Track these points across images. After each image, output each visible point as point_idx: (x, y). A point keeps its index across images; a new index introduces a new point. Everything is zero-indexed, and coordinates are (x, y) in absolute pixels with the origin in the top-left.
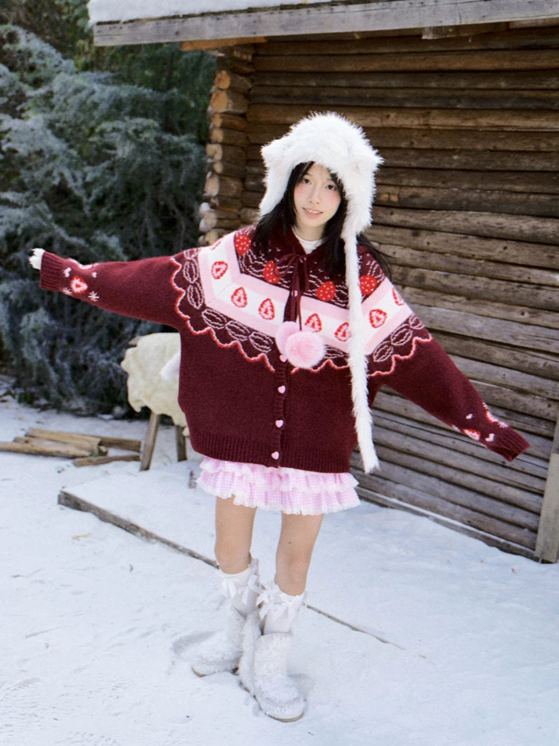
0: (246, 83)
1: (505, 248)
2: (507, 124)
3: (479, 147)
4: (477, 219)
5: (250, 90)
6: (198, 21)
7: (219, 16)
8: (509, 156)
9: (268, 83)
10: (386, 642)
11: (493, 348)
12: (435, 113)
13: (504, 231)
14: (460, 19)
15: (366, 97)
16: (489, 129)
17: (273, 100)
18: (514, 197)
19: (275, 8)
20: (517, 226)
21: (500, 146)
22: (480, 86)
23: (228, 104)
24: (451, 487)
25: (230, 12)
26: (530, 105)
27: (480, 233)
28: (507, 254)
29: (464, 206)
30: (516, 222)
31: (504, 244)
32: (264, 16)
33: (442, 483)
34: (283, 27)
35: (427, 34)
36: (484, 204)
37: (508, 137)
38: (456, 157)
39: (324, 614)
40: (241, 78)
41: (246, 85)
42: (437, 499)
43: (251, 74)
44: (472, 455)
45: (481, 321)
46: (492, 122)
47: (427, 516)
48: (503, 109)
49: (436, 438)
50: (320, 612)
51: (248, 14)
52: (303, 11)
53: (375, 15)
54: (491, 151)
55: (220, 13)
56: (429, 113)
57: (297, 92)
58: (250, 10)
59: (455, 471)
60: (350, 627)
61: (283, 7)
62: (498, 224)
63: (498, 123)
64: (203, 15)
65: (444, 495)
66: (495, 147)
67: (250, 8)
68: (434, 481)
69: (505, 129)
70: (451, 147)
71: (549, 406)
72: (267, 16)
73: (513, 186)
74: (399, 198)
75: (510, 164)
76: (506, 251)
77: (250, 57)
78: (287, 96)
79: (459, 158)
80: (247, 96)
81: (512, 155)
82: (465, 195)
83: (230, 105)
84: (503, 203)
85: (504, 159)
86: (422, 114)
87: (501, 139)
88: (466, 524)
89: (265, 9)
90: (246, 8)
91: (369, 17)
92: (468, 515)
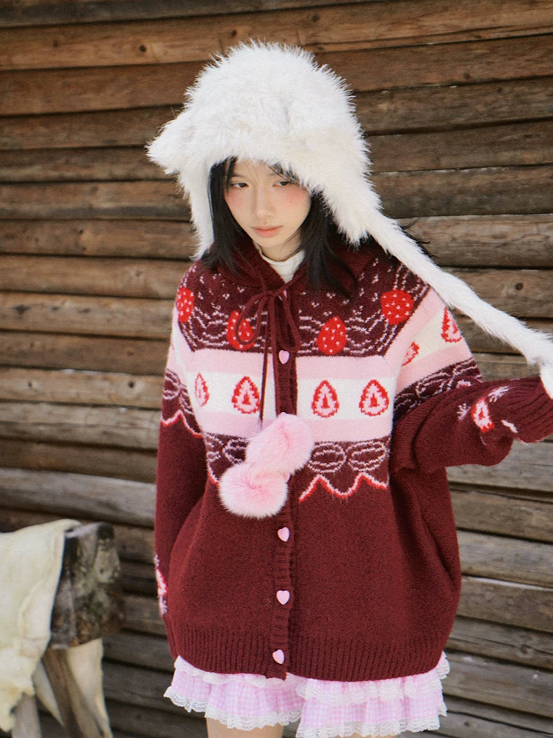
1: (519, 287)
2: (486, 24)
3: (434, 78)
4: (449, 231)
8: (500, 91)
12: (326, 17)
13: (512, 250)
16: (448, 39)
18: (522, 176)
20: (538, 238)
21: (479, 72)
27: (459, 260)
28: (526, 299)
29: (416, 205)
30: (534, 229)
31: (515, 277)
36: (459, 199)
37: (493, 51)
38: (384, 106)
46: (455, 22)
54: (460, 85)
56: (316, 19)
62: (495, 237)
63: (467, 24)
66: (467, 76)
69: (485, 35)
70: (372, 87)
73: (518, 153)
76: (522, 293)
79: (392, 107)
81: (507, 89)
82: (416, 183)
84: (500, 193)
85: (489, 98)
86: (302, 21)
87: (477, 57)
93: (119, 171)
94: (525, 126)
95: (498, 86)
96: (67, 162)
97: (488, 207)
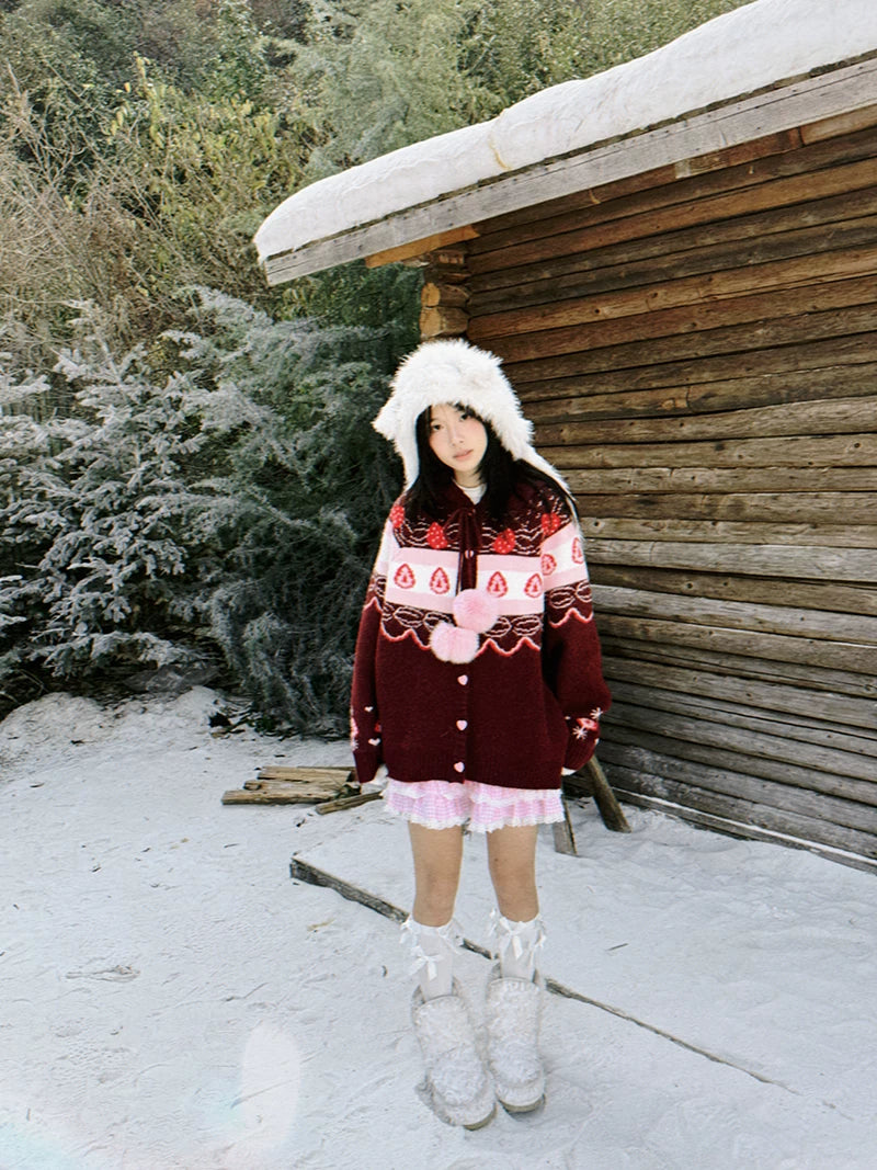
0: (461, 293)
1: (857, 445)
3: (792, 311)
4: (807, 411)
5: (468, 301)
6: (381, 227)
7: (407, 215)
8: (838, 315)
9: (489, 287)
10: (767, 1082)
11: (865, 593)
12: (717, 278)
13: (851, 421)
14: (725, 139)
15: (620, 278)
17: (498, 307)
18: (856, 370)
19: (471, 187)
20: (869, 412)
21: (822, 304)
22: (778, 229)
23: (442, 323)
24: (837, 802)
25: (418, 206)
26: (857, 240)
27: (816, 430)
28: (862, 453)
29: (784, 396)
30: (866, 406)
31: (854, 440)
32: (459, 200)
33: (822, 797)
34: (484, 208)
35: (684, 170)
36: (812, 389)
37: (831, 289)
38: (760, 332)
39: (664, 1035)
40: (454, 288)
41: (462, 296)
42: (821, 822)
43: (465, 280)
44: (861, 754)
45: (839, 556)
46: (806, 273)
47: (808, 848)
48: (816, 253)
49: (801, 733)
50: (657, 1032)
51: (441, 203)
52: (508, 182)
53: (606, 163)
54: (810, 313)
55: (405, 211)
56: (711, 280)
57: (526, 290)
58: (442, 198)
59: (840, 779)
60: (707, 1055)
61: (482, 184)
62: (838, 413)
63: (811, 274)
64: (386, 218)
65: (828, 816)
66: (815, 307)
67: (441, 195)
68: (809, 795)
69: (826, 279)
70: (751, 320)
72: (464, 199)
73: (853, 355)
74: (688, 402)
75: (842, 325)
76: (859, 449)
77: (462, 260)
78: (512, 298)
79: (765, 331)
80: (465, 309)
81: (842, 314)
82: (783, 381)
83: (444, 325)
84: (842, 383)
85: (831, 321)
86: (701, 282)
87: (821, 294)
88: (870, 858)
89: (459, 192)
90: (437, 196)
91: (598, 167)
92: (868, 844)
93: (584, 390)
94: (858, 337)
95: (836, 313)
96: (552, 388)
97: (833, 393)
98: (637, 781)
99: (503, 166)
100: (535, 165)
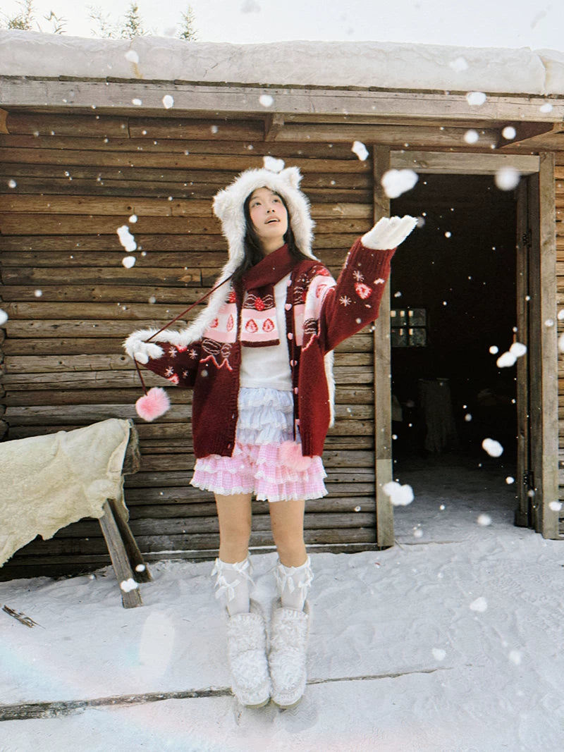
7: (16, 81)
14: (314, 108)
19: (99, 80)
25: (35, 79)
32: (83, 85)
35: (278, 120)
51: (61, 82)
52: (137, 86)
53: (229, 97)
58: (63, 79)
61: (111, 80)
71: (364, 425)
72: (88, 86)
74: (202, 278)
88: (312, 544)
89: (85, 80)
90: (58, 76)
91: (222, 98)
92: (312, 536)
98: (148, 543)
99: (136, 73)
100: (167, 81)
